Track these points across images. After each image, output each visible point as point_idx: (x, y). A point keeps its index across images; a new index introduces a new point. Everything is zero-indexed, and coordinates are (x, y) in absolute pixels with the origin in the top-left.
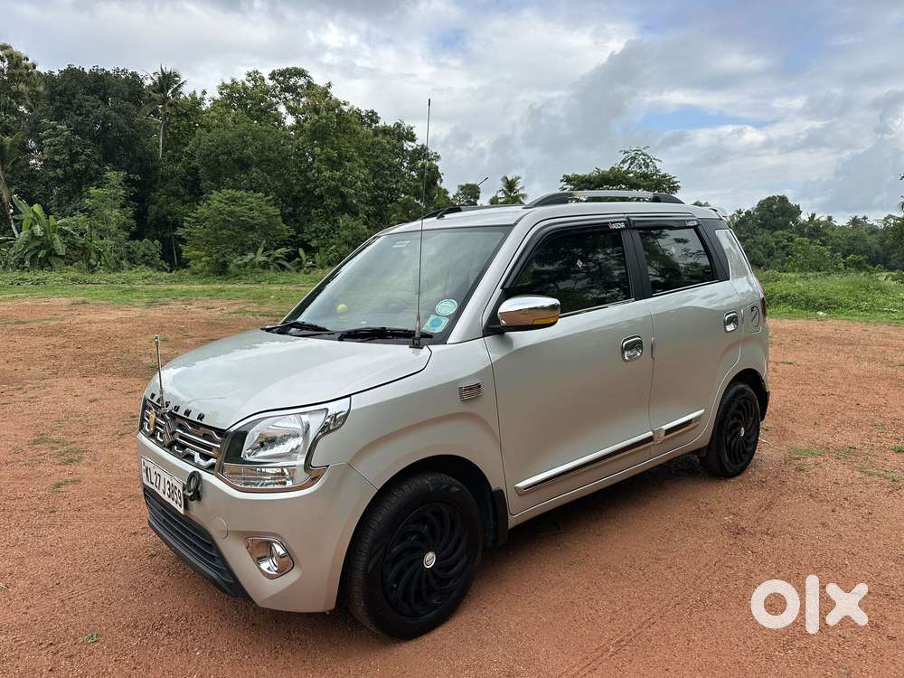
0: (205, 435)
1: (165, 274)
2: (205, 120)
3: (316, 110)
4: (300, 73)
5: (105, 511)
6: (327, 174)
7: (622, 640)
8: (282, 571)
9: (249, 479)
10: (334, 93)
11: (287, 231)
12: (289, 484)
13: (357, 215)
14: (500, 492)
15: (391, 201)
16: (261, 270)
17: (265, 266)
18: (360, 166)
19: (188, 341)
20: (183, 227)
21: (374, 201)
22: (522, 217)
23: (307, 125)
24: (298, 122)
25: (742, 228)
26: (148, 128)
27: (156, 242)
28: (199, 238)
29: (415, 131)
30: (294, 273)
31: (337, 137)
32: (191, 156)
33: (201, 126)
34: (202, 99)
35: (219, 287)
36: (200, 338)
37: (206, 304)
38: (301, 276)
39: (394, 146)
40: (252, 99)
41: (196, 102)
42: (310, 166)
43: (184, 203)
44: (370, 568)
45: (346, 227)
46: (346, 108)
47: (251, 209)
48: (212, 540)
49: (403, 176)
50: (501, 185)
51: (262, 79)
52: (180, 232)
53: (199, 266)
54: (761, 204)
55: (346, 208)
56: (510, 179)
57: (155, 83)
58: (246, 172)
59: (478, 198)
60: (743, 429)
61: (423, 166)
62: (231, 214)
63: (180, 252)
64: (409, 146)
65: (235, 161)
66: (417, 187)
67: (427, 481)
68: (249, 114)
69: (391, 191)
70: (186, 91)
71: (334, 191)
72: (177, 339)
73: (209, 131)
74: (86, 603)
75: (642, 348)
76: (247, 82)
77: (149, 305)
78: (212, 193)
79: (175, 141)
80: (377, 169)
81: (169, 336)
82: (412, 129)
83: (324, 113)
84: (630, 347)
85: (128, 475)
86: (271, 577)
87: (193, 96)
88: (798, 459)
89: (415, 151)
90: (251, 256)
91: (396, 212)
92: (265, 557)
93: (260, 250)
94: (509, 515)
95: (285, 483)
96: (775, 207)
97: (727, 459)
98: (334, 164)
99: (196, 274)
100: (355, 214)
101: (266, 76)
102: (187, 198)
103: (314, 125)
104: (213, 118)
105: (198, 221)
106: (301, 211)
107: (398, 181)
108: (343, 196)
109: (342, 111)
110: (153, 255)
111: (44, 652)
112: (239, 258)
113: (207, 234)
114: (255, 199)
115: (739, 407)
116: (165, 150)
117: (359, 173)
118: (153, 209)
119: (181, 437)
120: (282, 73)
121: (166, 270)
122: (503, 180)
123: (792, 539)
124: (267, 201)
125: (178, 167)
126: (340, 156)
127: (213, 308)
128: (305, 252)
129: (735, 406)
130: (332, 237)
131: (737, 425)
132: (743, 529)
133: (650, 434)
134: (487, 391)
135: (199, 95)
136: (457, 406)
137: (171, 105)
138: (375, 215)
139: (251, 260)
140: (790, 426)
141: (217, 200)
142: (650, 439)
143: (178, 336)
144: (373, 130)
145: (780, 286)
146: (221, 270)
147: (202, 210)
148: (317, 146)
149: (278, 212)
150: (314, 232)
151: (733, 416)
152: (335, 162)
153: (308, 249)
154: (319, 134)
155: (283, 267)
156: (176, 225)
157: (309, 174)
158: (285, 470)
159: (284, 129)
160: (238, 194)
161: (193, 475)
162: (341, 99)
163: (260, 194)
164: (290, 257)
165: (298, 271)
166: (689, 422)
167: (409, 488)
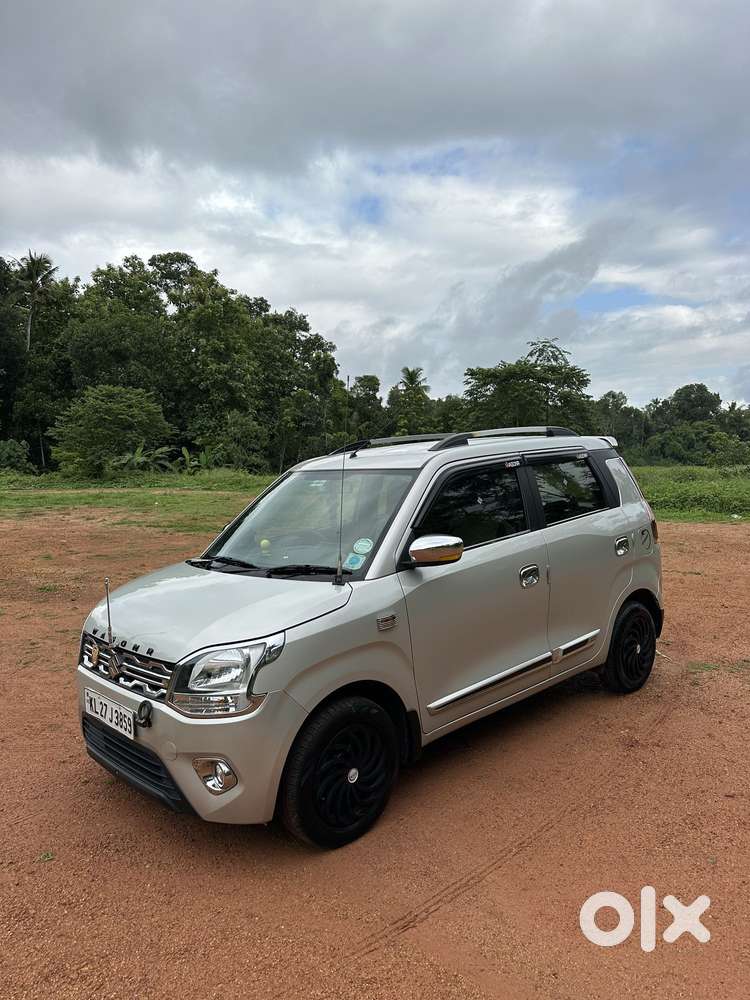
0: (153, 668)
1: (33, 478)
2: (78, 308)
3: (201, 299)
4: (183, 258)
5: (27, 742)
6: (213, 367)
7: (524, 843)
8: (227, 787)
9: (194, 707)
10: (221, 279)
11: (169, 428)
12: (232, 710)
13: (247, 410)
14: (414, 713)
15: (283, 395)
16: (141, 472)
17: (144, 467)
18: (249, 358)
19: (73, 557)
20: (54, 426)
21: (265, 394)
22: (427, 463)
23: (191, 315)
24: (180, 311)
25: (659, 419)
26: (14, 318)
27: (23, 442)
28: (72, 438)
29: (308, 320)
30: (178, 475)
31: (224, 328)
32: (63, 347)
33: (74, 316)
34: (75, 286)
35: (96, 491)
36: (86, 554)
37: (86, 514)
38: (184, 477)
39: (286, 337)
40: (131, 286)
41: (67, 289)
42: (194, 359)
43: (54, 399)
44: (303, 782)
45: (235, 424)
46: (233, 297)
47: (130, 406)
48: (161, 762)
49: (296, 369)
50: (401, 377)
51: (142, 265)
52: (50, 432)
53: (71, 468)
54: (679, 393)
55: (234, 403)
56: (411, 370)
57: (23, 270)
58: (123, 366)
59: (377, 390)
60: (639, 646)
61: (318, 357)
62: (108, 411)
63: (48, 453)
64: (301, 335)
65: (111, 353)
66: (312, 380)
67: (349, 704)
68: (127, 302)
69: (282, 383)
70: (58, 277)
71: (222, 386)
72: (60, 555)
73: (83, 321)
74: (35, 827)
75: (538, 576)
76: (124, 269)
77: (22, 515)
78: (86, 389)
79: (44, 331)
80: (268, 361)
81: (51, 552)
82: (304, 317)
83: (210, 303)
84: (526, 575)
85: (42, 705)
86: (217, 793)
87: (65, 282)
88: (695, 673)
89: (308, 341)
90: (128, 456)
91: (288, 406)
92: (210, 776)
93: (139, 450)
94: (422, 734)
95: (227, 710)
96: (693, 396)
97: (624, 675)
98: (220, 356)
99: (68, 477)
100: (243, 409)
101: (146, 262)
102: (57, 393)
103: (199, 314)
104: (88, 306)
105: (70, 419)
106: (184, 407)
107: (290, 373)
108: (231, 390)
109: (229, 299)
110: (19, 457)
111: (6, 870)
112: (116, 458)
113: (81, 434)
114: (134, 395)
115: (634, 626)
116: (33, 341)
117: (248, 366)
118: (18, 405)
119: (129, 670)
120: (163, 259)
121: (34, 473)
122: (403, 371)
123: (680, 749)
124: (148, 397)
125: (48, 360)
126: (227, 348)
127: (93, 519)
128: (189, 450)
129: (629, 624)
130: (219, 435)
131: (633, 643)
132: (637, 741)
133: (549, 654)
134: (400, 622)
135: (71, 282)
136: (375, 636)
137: (40, 293)
138: (266, 409)
139: (129, 460)
140: (691, 640)
141: (93, 396)
142: (549, 659)
143: (62, 552)
144: (264, 319)
145: (695, 488)
146: (96, 473)
147: (75, 408)
148: (201, 337)
149: (160, 408)
150: (199, 429)
151: (629, 634)
152: (221, 354)
153: (193, 448)
154: (205, 325)
155: (164, 468)
156: (45, 424)
157: (193, 366)
158: (229, 698)
159: (166, 318)
160: (116, 390)
161: (144, 704)
162: (228, 287)
163: (140, 390)
164: (172, 457)
165: (180, 471)
166: (586, 641)
167: (334, 711)
